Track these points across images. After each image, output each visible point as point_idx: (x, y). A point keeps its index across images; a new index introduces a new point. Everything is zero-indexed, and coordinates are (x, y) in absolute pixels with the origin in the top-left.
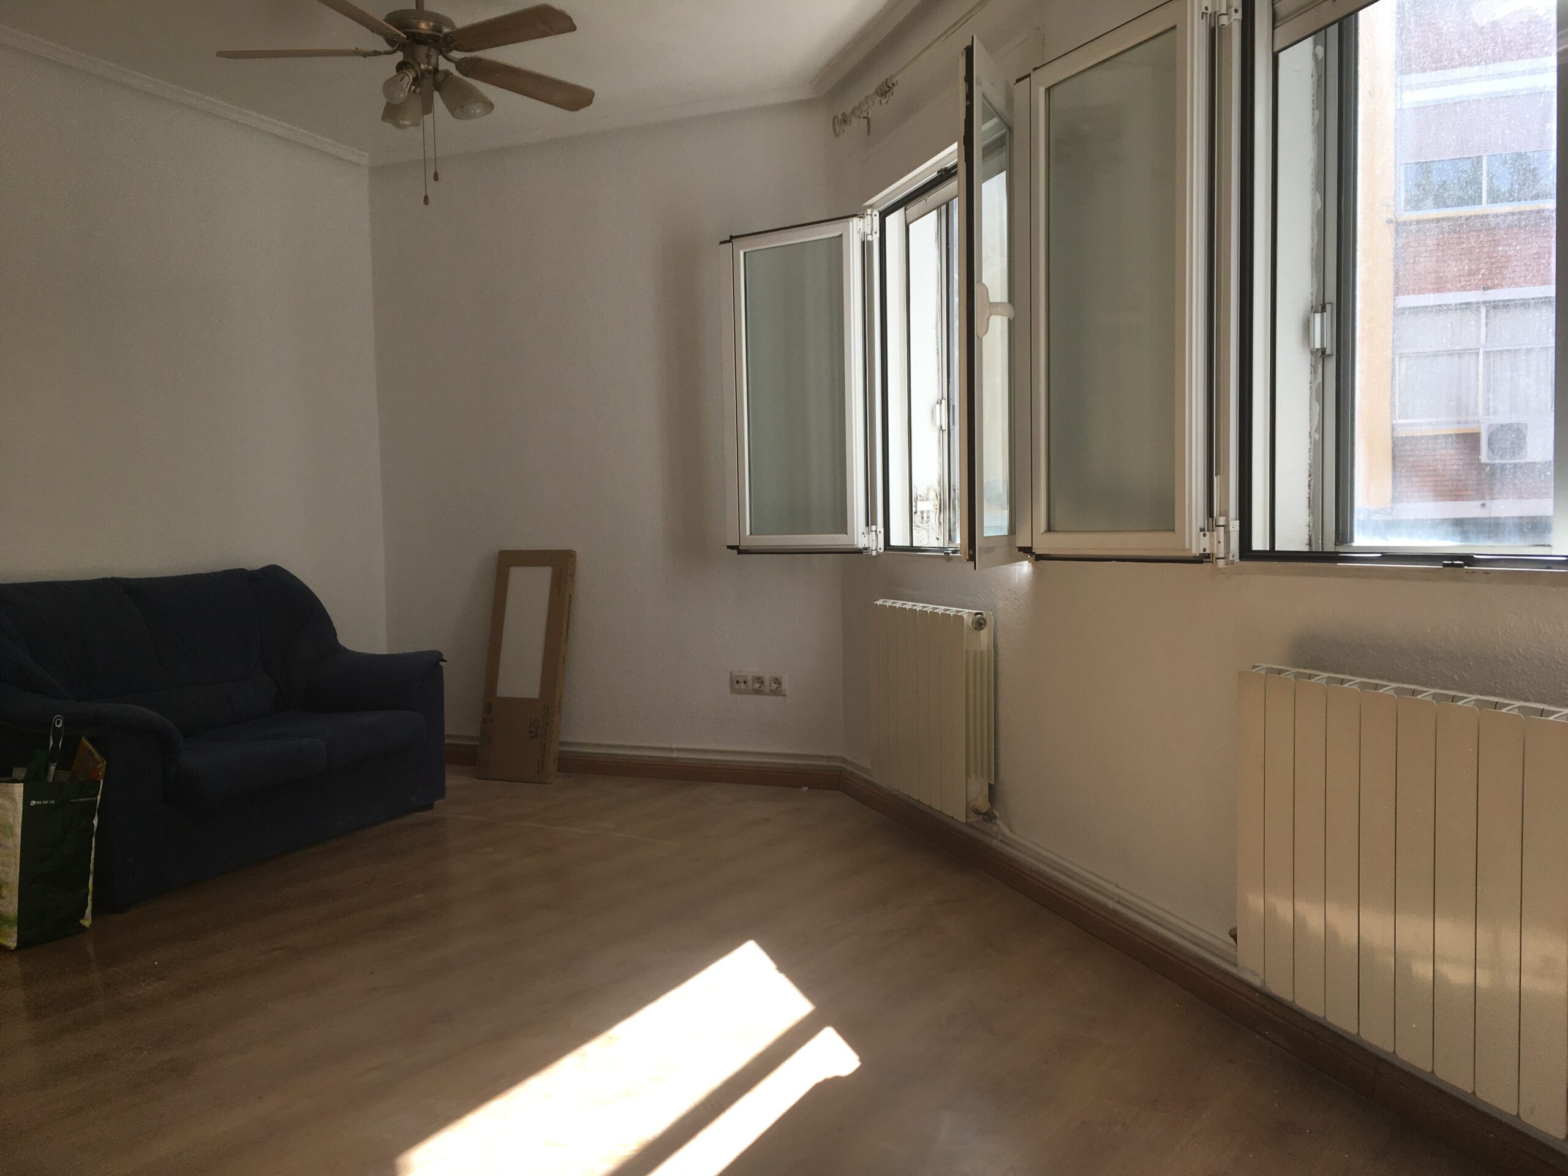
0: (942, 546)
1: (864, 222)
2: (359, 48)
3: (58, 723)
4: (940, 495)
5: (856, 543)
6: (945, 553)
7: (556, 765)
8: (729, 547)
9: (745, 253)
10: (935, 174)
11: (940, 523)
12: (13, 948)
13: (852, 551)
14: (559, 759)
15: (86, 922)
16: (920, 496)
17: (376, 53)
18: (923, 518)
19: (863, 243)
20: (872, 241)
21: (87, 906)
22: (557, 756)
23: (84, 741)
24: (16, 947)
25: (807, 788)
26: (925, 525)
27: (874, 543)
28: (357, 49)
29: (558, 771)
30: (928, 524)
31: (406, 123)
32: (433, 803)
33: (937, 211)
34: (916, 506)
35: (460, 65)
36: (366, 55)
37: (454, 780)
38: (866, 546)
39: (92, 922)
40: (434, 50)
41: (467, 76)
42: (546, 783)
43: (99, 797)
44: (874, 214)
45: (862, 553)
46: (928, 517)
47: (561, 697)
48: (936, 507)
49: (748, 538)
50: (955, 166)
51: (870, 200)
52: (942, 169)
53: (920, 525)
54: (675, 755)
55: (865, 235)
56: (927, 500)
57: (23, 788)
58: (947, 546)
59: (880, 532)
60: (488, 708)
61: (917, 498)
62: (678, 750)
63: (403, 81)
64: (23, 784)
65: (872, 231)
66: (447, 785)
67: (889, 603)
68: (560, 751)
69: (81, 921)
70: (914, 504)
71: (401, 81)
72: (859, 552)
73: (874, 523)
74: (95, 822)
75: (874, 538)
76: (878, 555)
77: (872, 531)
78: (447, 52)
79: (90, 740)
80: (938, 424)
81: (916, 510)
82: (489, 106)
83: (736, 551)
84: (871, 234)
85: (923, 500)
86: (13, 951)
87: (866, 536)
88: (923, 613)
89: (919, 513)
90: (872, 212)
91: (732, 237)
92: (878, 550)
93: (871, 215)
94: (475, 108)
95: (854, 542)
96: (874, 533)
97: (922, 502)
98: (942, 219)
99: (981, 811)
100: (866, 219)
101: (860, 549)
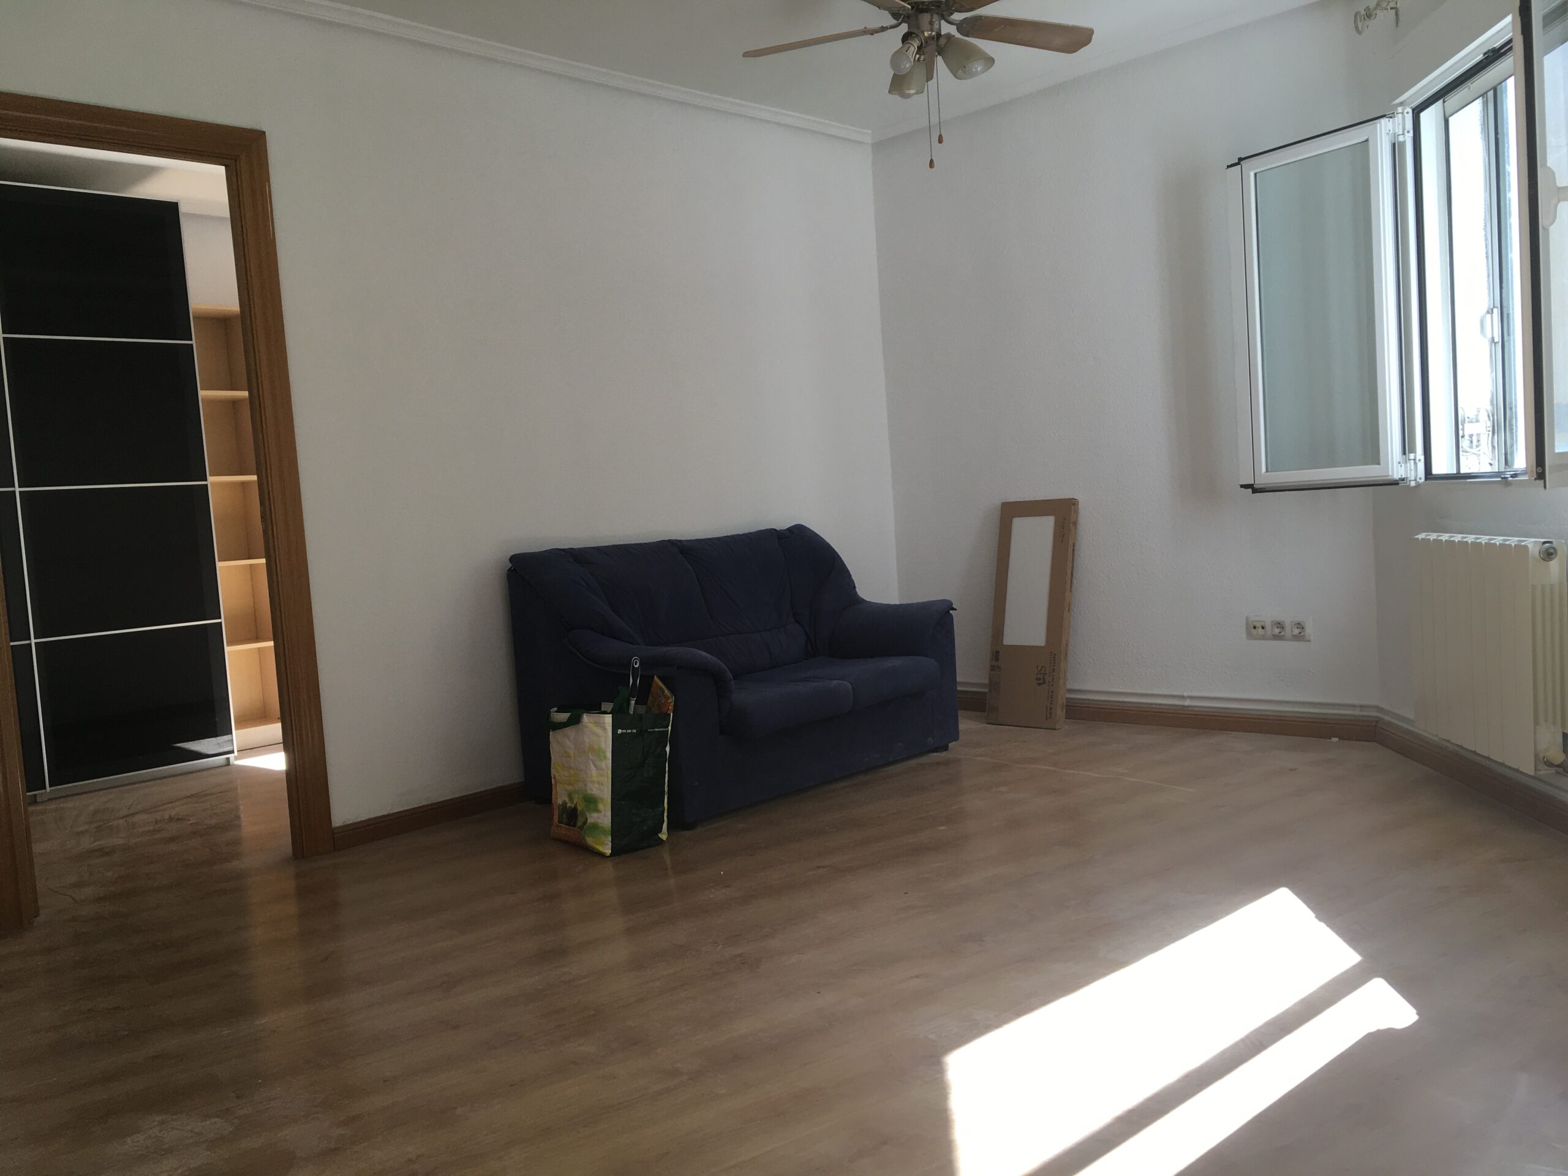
0: (1497, 471)
1: (1394, 123)
2: (867, 27)
3: (636, 664)
4: (1493, 415)
5: (1390, 474)
6: (1502, 478)
7: (1064, 711)
8: (1242, 486)
9: (1256, 174)
10: (1480, 57)
11: (1493, 447)
12: (608, 855)
13: (1387, 482)
14: (1066, 706)
15: (664, 836)
16: (1468, 418)
17: (883, 29)
18: (1472, 442)
19: (1394, 145)
20: (1405, 142)
21: (664, 822)
22: (1065, 703)
23: (656, 678)
24: (611, 854)
25: (1337, 739)
26: (1474, 450)
27: (1413, 472)
28: (865, 28)
29: (1066, 718)
30: (1478, 449)
31: (912, 92)
32: (948, 745)
33: (1483, 98)
34: (1463, 429)
35: (961, 26)
36: (873, 32)
37: (967, 725)
38: (1403, 477)
39: (668, 835)
40: (936, 15)
41: (967, 36)
42: (1055, 729)
43: (670, 728)
44: (1406, 111)
45: (1398, 484)
46: (1478, 441)
47: (1067, 645)
48: (1489, 429)
49: (1264, 477)
50: (1510, 41)
51: (1400, 98)
52: (1489, 51)
53: (1468, 449)
54: (1187, 703)
55: (1395, 135)
56: (1477, 421)
57: (611, 719)
58: (1504, 470)
59: (1420, 460)
60: (996, 655)
61: (1464, 420)
62: (1191, 698)
63: (908, 52)
64: (611, 715)
65: (1404, 129)
66: (960, 729)
67: (1433, 536)
68: (1067, 698)
69: (659, 835)
70: (1460, 427)
71: (907, 51)
72: (1395, 483)
73: (1413, 450)
74: (668, 749)
75: (1413, 468)
76: (1418, 485)
77: (1409, 460)
78: (949, 16)
79: (659, 678)
80: (1489, 336)
81: (1463, 433)
82: (990, 61)
83: (1250, 490)
84: (1403, 134)
85: (1472, 422)
86: (608, 857)
87: (1403, 465)
88: (1476, 545)
89: (1467, 437)
90: (1403, 110)
91: (1240, 159)
92: (1418, 480)
93: (1402, 113)
94: (976, 66)
95: (1389, 473)
96: (1412, 462)
97: (1471, 424)
98: (1489, 108)
99: (1553, 762)
100: (1396, 118)
101: (1397, 480)
